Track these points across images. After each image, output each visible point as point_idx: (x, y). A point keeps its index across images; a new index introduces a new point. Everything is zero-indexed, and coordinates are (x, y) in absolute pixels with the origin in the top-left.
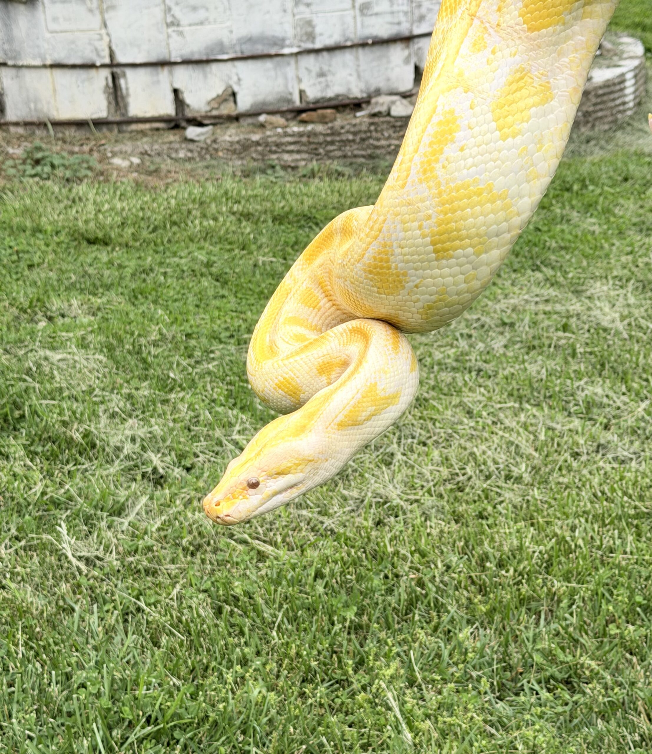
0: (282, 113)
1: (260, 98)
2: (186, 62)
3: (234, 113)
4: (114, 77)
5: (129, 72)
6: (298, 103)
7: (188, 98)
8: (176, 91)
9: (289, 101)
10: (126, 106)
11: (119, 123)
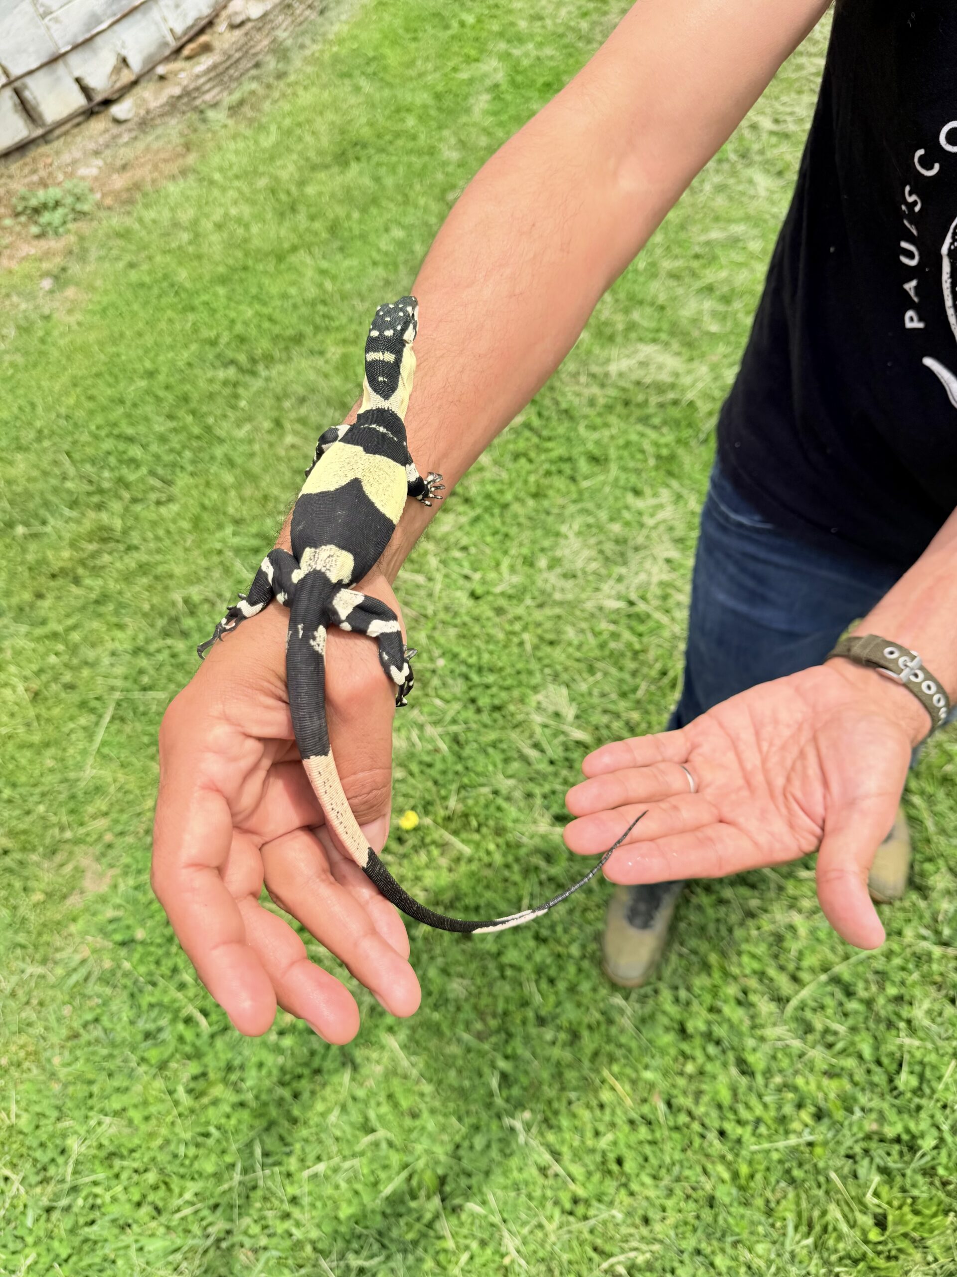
0: (167, 59)
1: (146, 52)
2: (76, 47)
3: (133, 78)
4: (17, 92)
5: (29, 81)
6: (174, 44)
7: (92, 82)
8: (78, 80)
9: (166, 44)
10: (40, 116)
11: (43, 136)
